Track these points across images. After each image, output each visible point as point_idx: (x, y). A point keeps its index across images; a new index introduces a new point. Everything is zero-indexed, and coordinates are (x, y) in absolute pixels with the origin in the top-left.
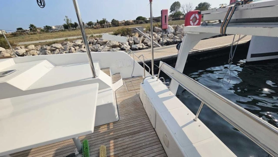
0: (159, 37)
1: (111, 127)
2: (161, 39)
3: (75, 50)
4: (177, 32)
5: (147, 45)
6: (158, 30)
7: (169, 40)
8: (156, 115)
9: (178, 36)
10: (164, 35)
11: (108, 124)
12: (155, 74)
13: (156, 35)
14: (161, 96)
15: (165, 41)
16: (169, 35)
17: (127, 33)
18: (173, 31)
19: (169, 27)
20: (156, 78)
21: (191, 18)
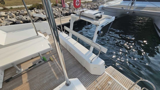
0: (61, 10)
1: (51, 52)
2: (63, 11)
3: (2, 20)
4: (71, 7)
5: (55, 15)
6: (60, 5)
7: (67, 12)
8: (66, 44)
9: (71, 10)
10: (64, 9)
11: (49, 52)
12: (63, 31)
13: (60, 9)
14: (66, 38)
15: (65, 13)
16: (67, 9)
17: (41, 7)
18: (68, 6)
19: (66, 4)
20: (64, 33)
21: (76, 2)
